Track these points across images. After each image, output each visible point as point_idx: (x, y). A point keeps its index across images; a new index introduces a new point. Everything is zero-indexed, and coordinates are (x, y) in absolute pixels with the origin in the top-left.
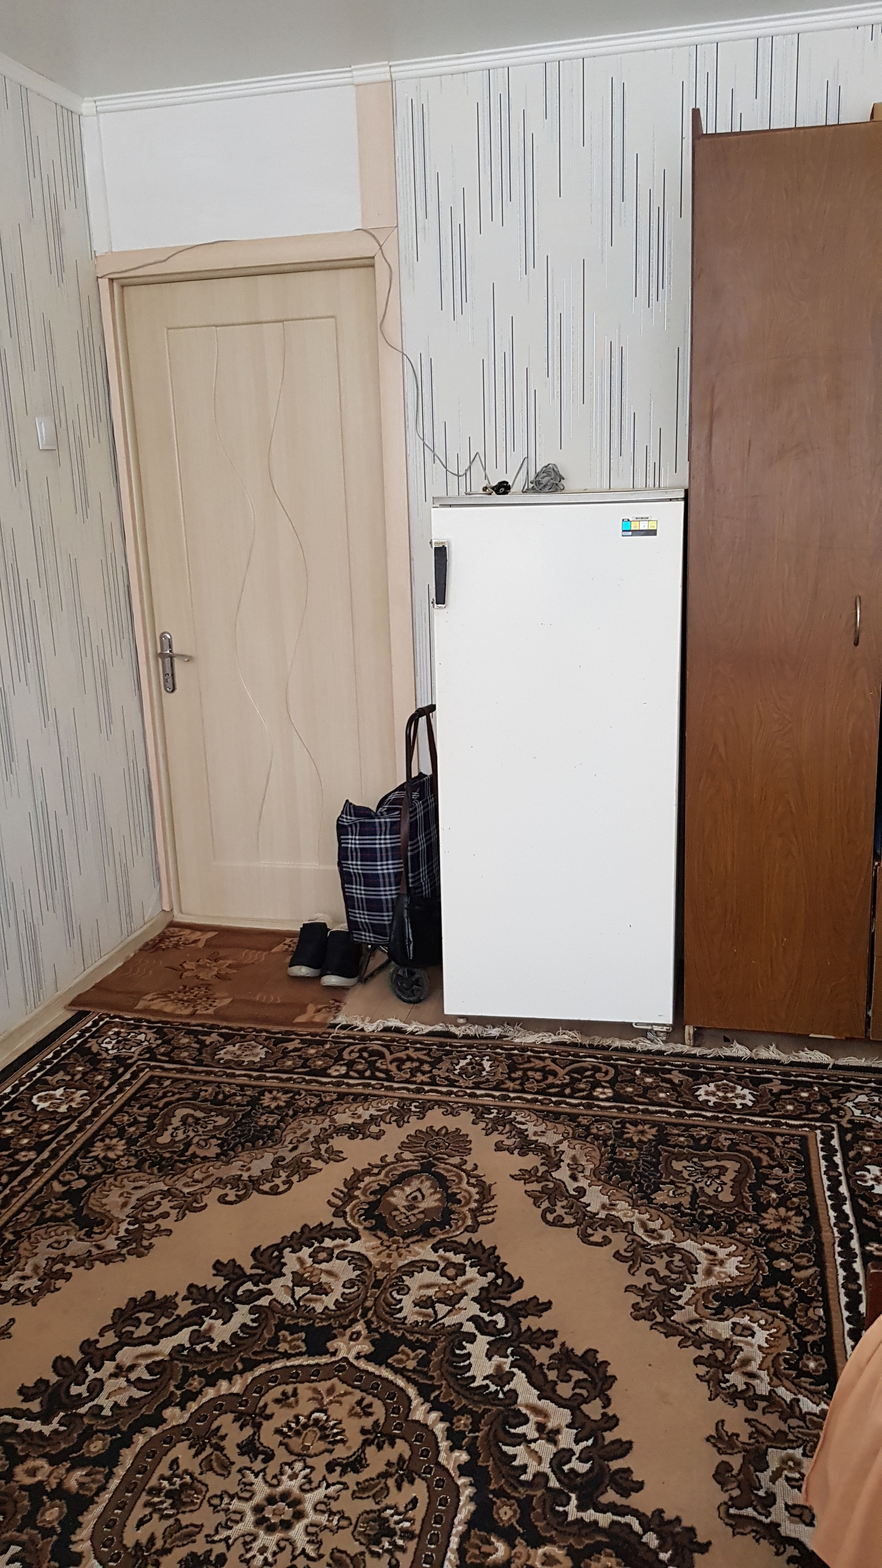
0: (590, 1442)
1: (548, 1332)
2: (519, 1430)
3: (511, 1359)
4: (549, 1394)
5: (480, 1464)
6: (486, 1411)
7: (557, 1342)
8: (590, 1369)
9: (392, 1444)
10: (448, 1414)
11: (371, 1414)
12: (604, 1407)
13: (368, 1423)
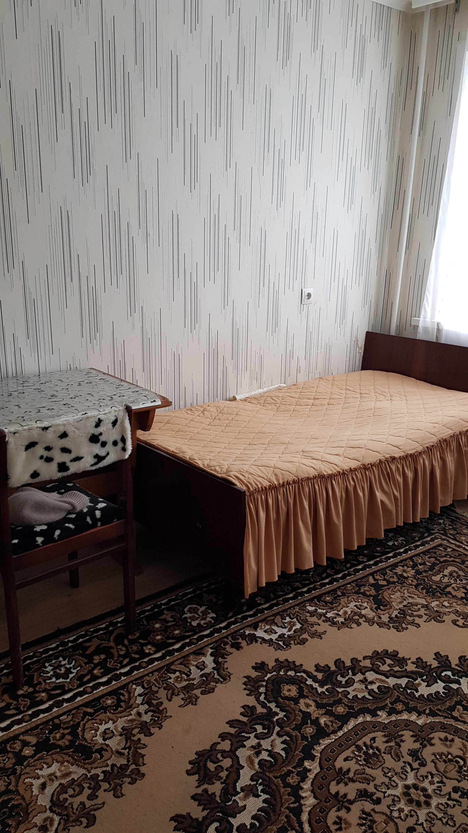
0: (243, 734)
1: (195, 800)
2: (269, 759)
3: (233, 798)
4: (236, 766)
5: (303, 755)
6: (276, 778)
7: (199, 791)
8: (202, 764)
9: (337, 793)
10: (296, 789)
11: (338, 817)
12: (219, 743)
13: (343, 813)
